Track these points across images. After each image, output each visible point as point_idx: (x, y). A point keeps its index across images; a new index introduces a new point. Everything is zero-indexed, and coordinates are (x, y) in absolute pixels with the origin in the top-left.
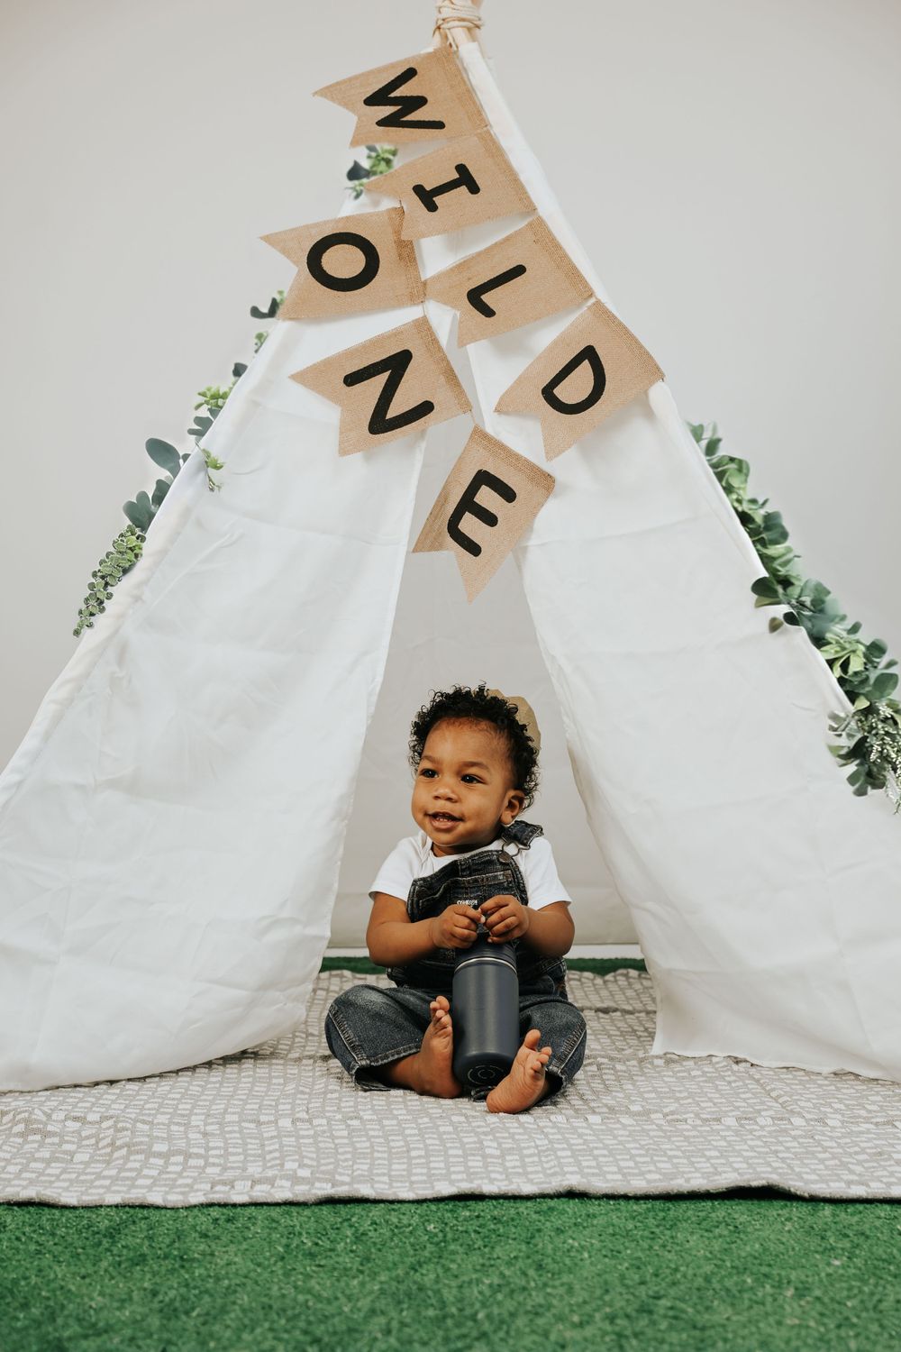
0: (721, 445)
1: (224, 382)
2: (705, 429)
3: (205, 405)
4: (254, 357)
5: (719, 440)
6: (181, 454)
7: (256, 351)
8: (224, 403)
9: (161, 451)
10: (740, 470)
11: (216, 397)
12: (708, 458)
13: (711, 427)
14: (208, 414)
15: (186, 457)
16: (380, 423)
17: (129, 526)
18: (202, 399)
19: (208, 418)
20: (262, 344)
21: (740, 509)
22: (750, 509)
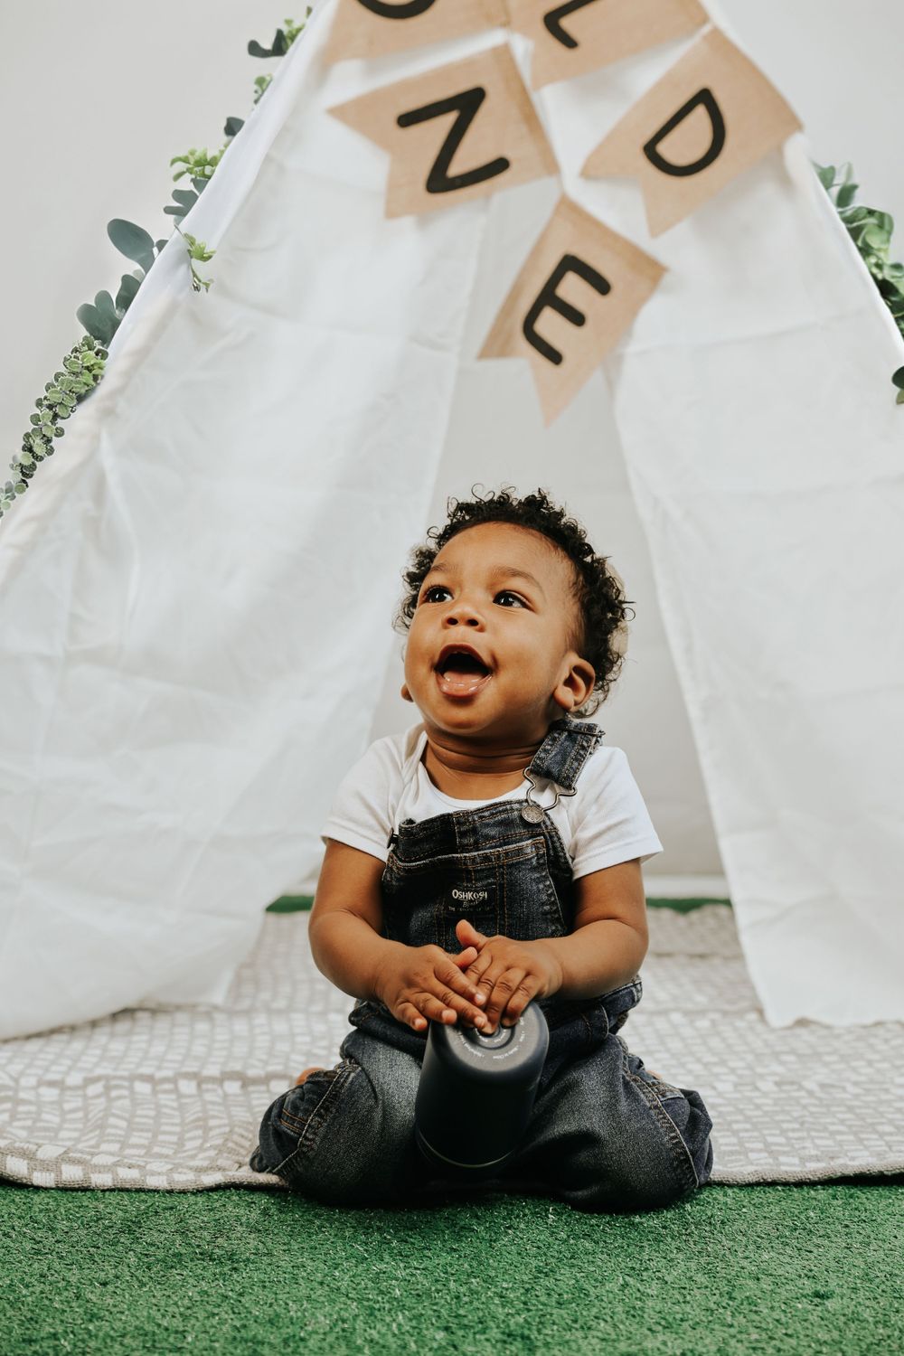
0: (858, 193)
1: (211, 141)
2: (837, 171)
3: (187, 174)
4: (253, 110)
5: (855, 187)
6: (155, 240)
7: (256, 102)
8: (213, 171)
9: (128, 236)
10: (881, 226)
11: (202, 163)
12: (840, 210)
13: (844, 171)
14: (191, 187)
15: (161, 244)
16: (439, 181)
17: (85, 338)
18: (181, 166)
19: (191, 191)
20: (263, 91)
21: (880, 276)
22: (893, 277)
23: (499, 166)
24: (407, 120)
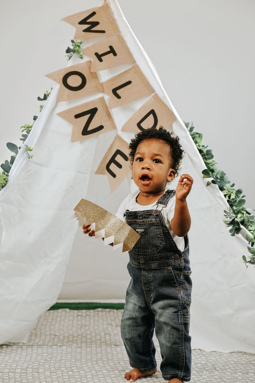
0: (194, 129)
1: (30, 122)
2: (189, 124)
3: (25, 130)
4: (40, 113)
5: (193, 127)
6: (18, 147)
7: (40, 112)
8: (31, 129)
9: (11, 146)
10: (200, 137)
11: (28, 127)
12: (190, 133)
13: (191, 124)
14: (26, 133)
15: (20, 148)
16: (86, 132)
17: (3, 172)
18: (23, 129)
19: (26, 134)
20: (42, 109)
21: (199, 148)
22: (202, 149)
23: (101, 128)
24: (77, 116)
